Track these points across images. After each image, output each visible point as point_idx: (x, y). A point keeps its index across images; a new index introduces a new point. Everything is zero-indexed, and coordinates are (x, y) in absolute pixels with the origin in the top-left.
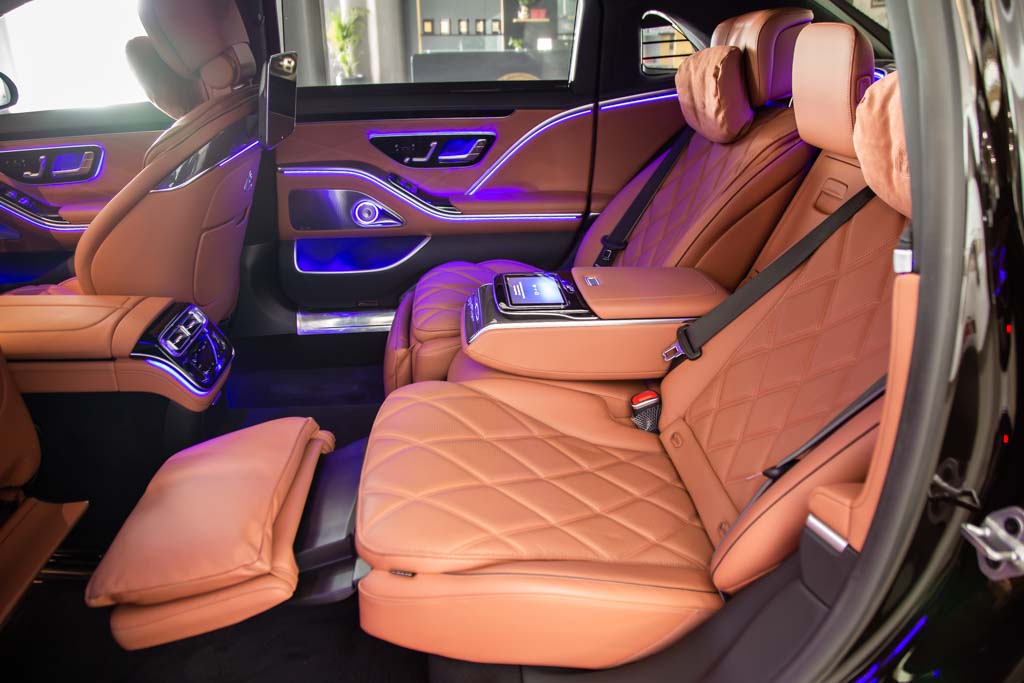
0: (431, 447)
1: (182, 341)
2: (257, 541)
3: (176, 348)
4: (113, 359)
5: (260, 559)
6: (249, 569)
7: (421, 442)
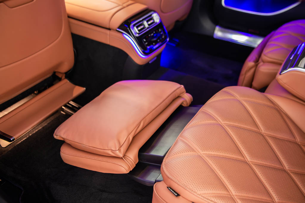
0: (226, 127)
1: (142, 29)
2: (122, 141)
3: (138, 32)
4: (109, 29)
5: (119, 150)
6: (113, 153)
7: (223, 122)
